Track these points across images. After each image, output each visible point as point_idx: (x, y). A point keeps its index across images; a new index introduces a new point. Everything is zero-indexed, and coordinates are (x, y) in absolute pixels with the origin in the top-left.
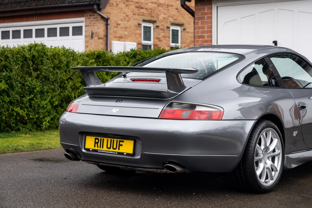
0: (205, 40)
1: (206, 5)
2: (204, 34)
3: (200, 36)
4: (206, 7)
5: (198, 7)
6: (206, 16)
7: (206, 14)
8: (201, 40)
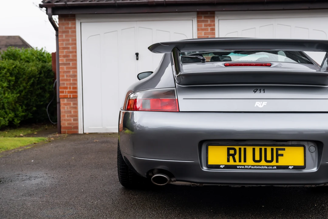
0: (70, 51)
1: (70, 21)
2: (69, 46)
3: (64, 47)
4: (70, 22)
5: (61, 22)
6: (70, 30)
7: (71, 28)
8: (66, 51)
